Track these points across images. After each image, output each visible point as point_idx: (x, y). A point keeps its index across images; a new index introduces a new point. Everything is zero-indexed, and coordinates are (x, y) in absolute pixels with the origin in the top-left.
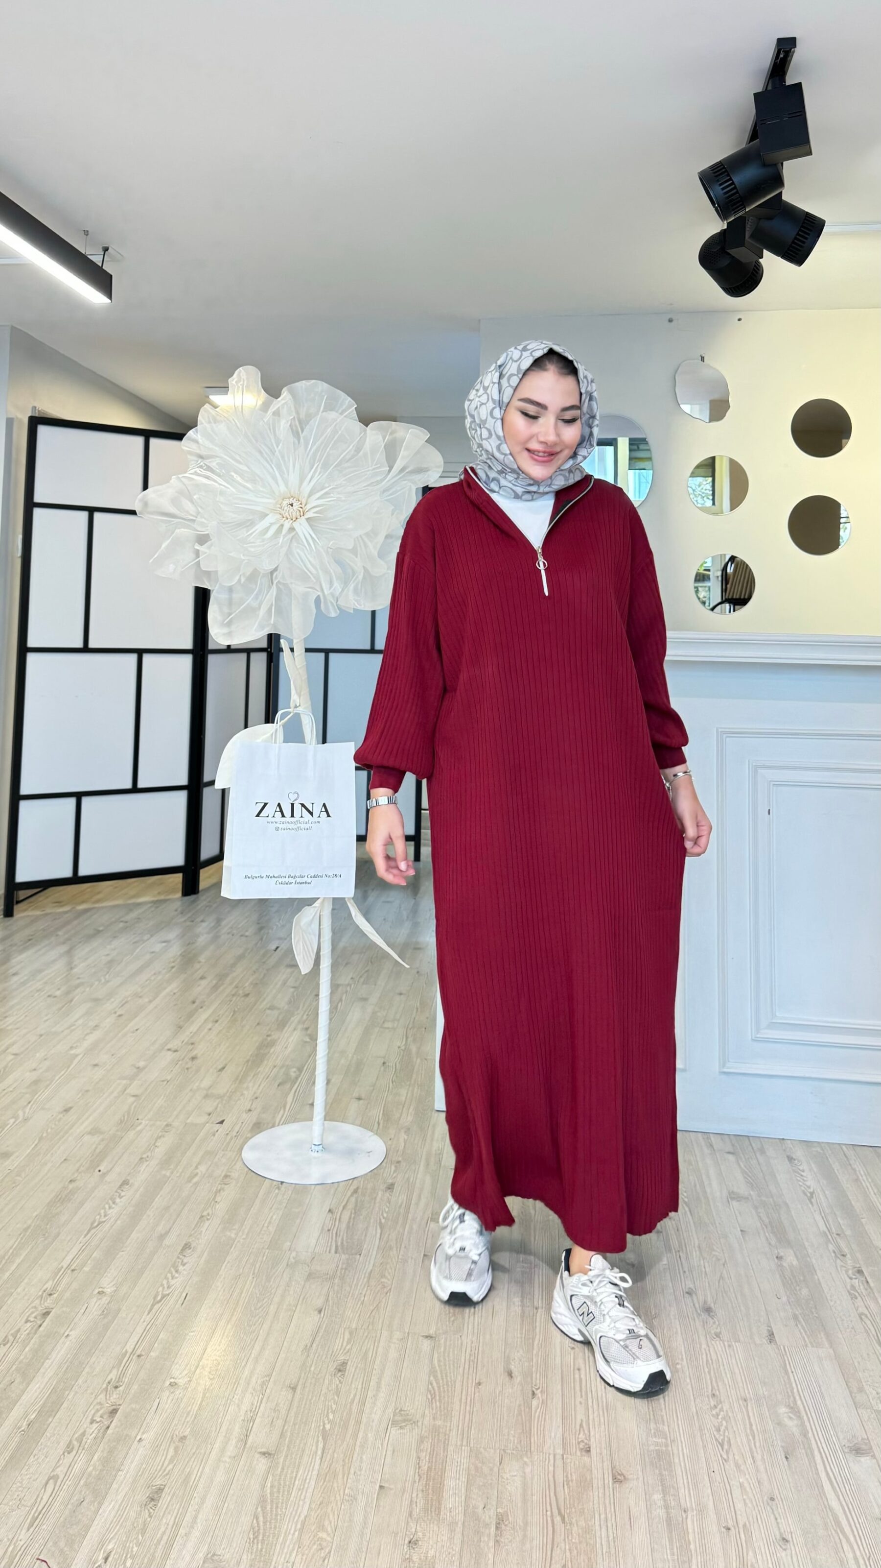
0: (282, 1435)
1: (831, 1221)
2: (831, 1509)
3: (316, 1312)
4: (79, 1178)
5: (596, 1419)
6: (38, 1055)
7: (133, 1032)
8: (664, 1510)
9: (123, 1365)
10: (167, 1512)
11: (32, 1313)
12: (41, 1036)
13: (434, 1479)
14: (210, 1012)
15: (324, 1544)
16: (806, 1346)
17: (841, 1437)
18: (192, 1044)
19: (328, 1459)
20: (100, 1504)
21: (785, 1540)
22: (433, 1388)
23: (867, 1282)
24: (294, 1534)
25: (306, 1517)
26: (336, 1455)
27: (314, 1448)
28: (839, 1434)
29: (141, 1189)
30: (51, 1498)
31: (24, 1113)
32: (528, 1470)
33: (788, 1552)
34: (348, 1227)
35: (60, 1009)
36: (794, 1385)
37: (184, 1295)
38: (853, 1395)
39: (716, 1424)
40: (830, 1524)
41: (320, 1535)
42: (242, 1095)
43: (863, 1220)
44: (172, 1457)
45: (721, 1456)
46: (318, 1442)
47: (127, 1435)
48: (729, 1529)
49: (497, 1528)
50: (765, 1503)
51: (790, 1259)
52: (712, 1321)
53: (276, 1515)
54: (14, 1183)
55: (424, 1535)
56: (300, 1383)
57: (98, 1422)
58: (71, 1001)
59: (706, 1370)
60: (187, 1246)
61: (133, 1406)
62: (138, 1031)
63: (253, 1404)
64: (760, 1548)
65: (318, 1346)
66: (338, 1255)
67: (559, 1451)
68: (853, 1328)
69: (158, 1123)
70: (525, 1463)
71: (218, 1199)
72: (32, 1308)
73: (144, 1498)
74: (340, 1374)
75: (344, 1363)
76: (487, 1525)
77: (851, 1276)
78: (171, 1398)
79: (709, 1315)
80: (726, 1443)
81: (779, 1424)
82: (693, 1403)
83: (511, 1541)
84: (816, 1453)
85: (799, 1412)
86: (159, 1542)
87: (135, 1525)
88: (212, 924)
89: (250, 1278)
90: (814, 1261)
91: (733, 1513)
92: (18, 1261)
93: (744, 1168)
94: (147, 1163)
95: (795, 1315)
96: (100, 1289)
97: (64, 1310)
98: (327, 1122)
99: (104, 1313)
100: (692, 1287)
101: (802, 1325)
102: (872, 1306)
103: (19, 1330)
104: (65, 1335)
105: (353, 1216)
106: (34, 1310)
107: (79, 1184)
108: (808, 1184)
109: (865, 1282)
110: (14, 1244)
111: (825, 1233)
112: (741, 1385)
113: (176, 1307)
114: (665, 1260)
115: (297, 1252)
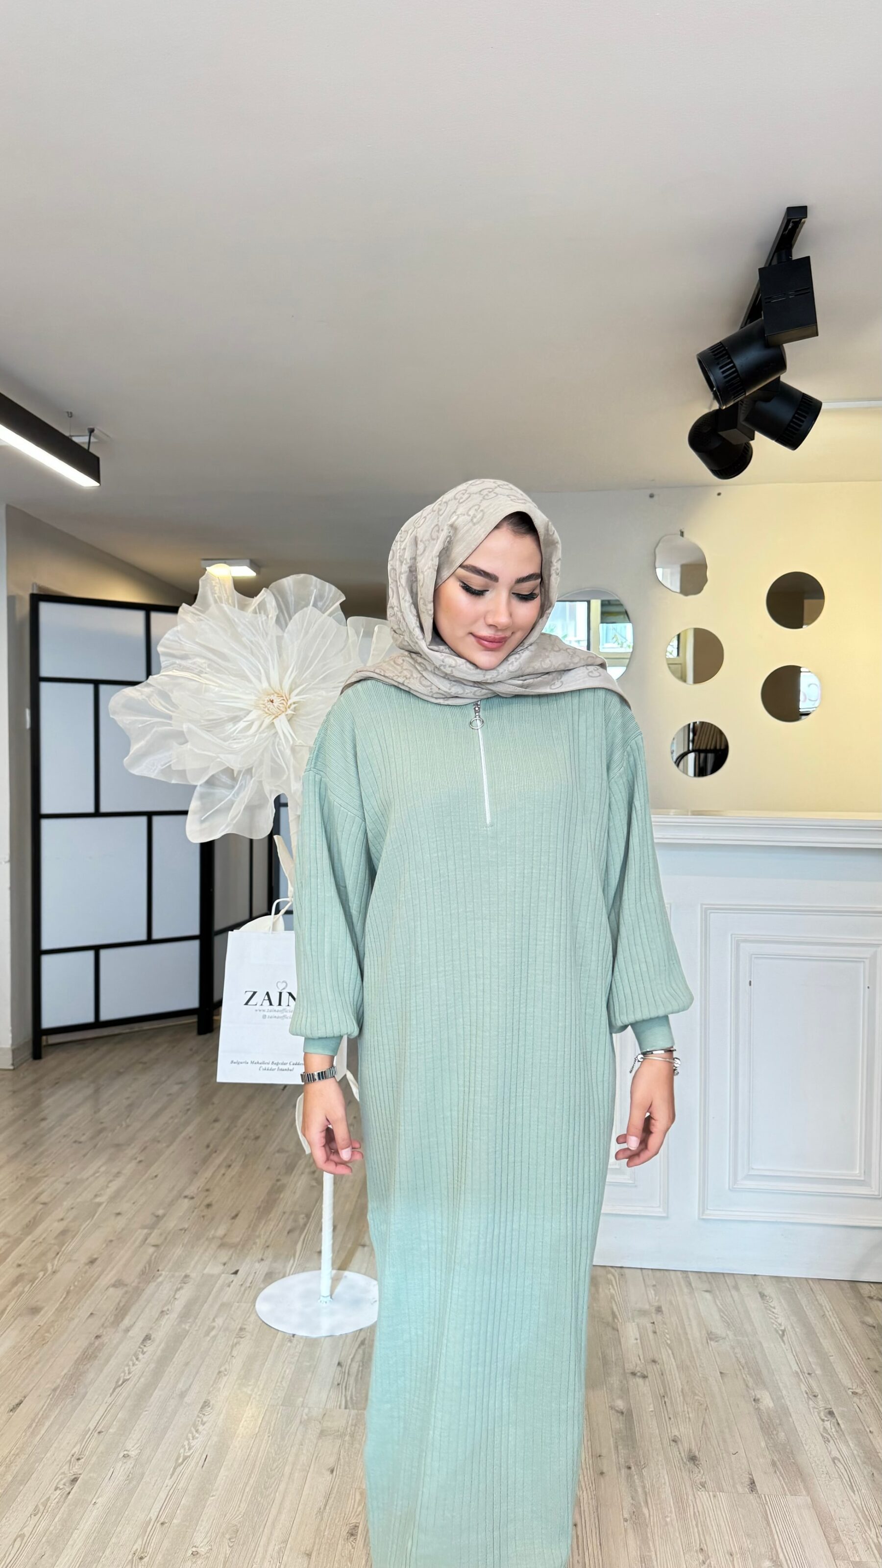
1: (801, 1359)
3: (329, 1472)
4: (104, 1333)
6: (65, 1204)
7: (152, 1179)
9: (147, 1534)
11: (61, 1480)
12: (68, 1183)
14: (224, 1155)
16: (785, 1495)
18: (207, 1190)
23: (838, 1424)
29: (163, 1344)
31: (53, 1266)
34: (356, 1379)
35: (86, 1155)
36: (776, 1536)
37: (205, 1456)
38: (831, 1545)
42: (255, 1243)
43: (831, 1358)
51: (767, 1402)
52: (697, 1470)
54: (44, 1340)
56: (315, 1548)
58: (96, 1146)
59: (694, 1523)
60: (206, 1404)
62: (157, 1177)
65: (330, 1508)
66: (347, 1411)
68: (828, 1474)
69: (177, 1274)
71: (235, 1353)
72: (61, 1474)
74: (352, 1538)
75: (355, 1525)
77: (823, 1417)
79: (694, 1463)
82: (683, 1559)
89: (266, 1437)
90: (789, 1404)
92: (47, 1424)
93: (721, 1307)
94: (167, 1317)
95: (773, 1460)
96: (125, 1453)
97: (92, 1475)
98: (334, 1272)
99: (129, 1478)
100: (677, 1434)
101: (780, 1472)
102: (844, 1449)
103: (48, 1499)
104: (93, 1502)
105: (361, 1368)
106: (63, 1476)
107: (105, 1339)
108: (779, 1321)
109: (836, 1424)
110: (44, 1406)
111: (797, 1373)
112: (727, 1538)
113: (198, 1468)
114: (652, 1406)
115: (309, 1408)
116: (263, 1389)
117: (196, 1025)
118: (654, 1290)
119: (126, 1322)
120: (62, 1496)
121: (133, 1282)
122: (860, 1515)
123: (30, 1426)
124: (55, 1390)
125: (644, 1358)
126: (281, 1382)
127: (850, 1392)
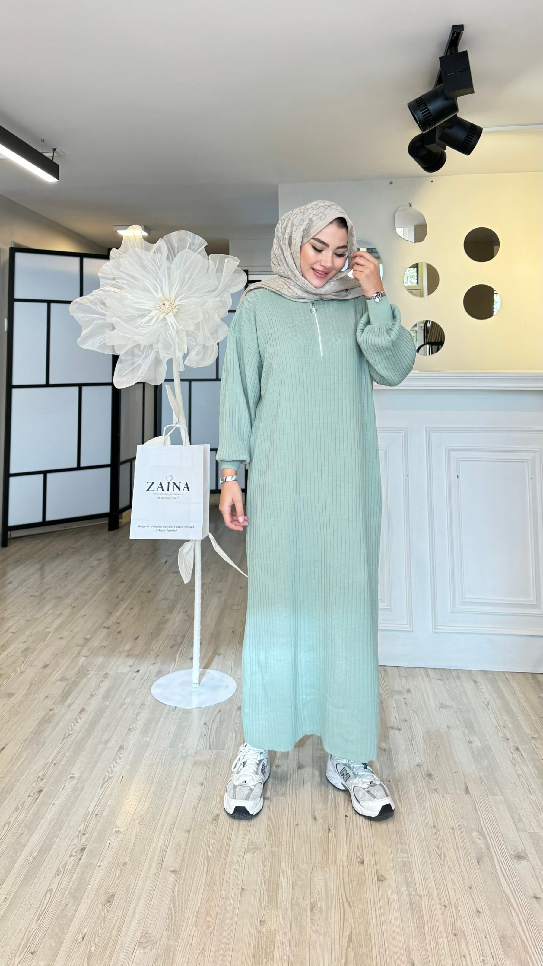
0: (183, 859)
1: (499, 719)
2: (505, 893)
3: (200, 786)
4: (55, 708)
5: (367, 843)
6: (27, 633)
7: (82, 617)
8: (408, 897)
9: (87, 821)
10: (117, 909)
11: (32, 791)
12: (28, 621)
13: (273, 883)
14: (128, 602)
15: (210, 924)
16: (488, 795)
17: (509, 849)
18: (118, 623)
19: (210, 873)
20: (78, 905)
21: (479, 912)
22: (270, 828)
23: (522, 755)
24: (192, 919)
25: (199, 908)
26: (215, 871)
27: (202, 867)
28: (509, 847)
29: (92, 714)
30: (49, 903)
31: (21, 669)
32: (328, 875)
33: (481, 918)
34: (216, 733)
35: (38, 604)
36: (481, 819)
37: (121, 777)
38: (516, 823)
39: (437, 844)
40: (504, 901)
41: (208, 919)
42: (150, 654)
43: (518, 717)
44: (119, 875)
45: (440, 863)
46: (204, 863)
47: (92, 863)
48: (446, 907)
49: (311, 911)
50: (466, 890)
51: (477, 743)
52: (432, 782)
53: (182, 908)
54: (17, 712)
55: (269, 917)
56: (192, 828)
57: (74, 856)
58: (45, 598)
59: (430, 811)
60: (121, 747)
61: (95, 845)
62: (86, 616)
63: (165, 842)
64: (464, 917)
65: (201, 806)
66: (211, 750)
67: (346, 864)
68: (514, 783)
69: (100, 673)
70: (326, 871)
71: (138, 718)
72: (32, 788)
73: (103, 901)
74: (215, 822)
75: (217, 815)
76: (305, 910)
77: (513, 751)
78: (116, 840)
79: (430, 778)
80: (442, 855)
81: (473, 842)
82: (422, 831)
83: (319, 919)
84: (495, 859)
85: (484, 835)
86: (114, 927)
87: (99, 917)
88: (127, 548)
89: (160, 765)
90: (491, 744)
91: (448, 897)
92: (22, 760)
93: (448, 689)
94: (94, 698)
95: (480, 776)
96: (72, 775)
97: (51, 788)
98: (201, 670)
99: (75, 790)
100: (420, 762)
101: (485, 783)
102: (525, 770)
103: (24, 802)
104: (53, 803)
105: (219, 726)
106: (33, 789)
107: (55, 711)
108: (486, 697)
109: (521, 755)
110: (19, 749)
111: (496, 726)
112: (450, 820)
113: (117, 784)
114: (404, 746)
115: (187, 749)
116: (157, 739)
117: (108, 525)
118: (406, 679)
119: (69, 701)
120: (32, 800)
121: (72, 678)
122: (534, 806)
123: (11, 760)
124: (25, 740)
125: (399, 718)
126: (169, 734)
127: (530, 737)
